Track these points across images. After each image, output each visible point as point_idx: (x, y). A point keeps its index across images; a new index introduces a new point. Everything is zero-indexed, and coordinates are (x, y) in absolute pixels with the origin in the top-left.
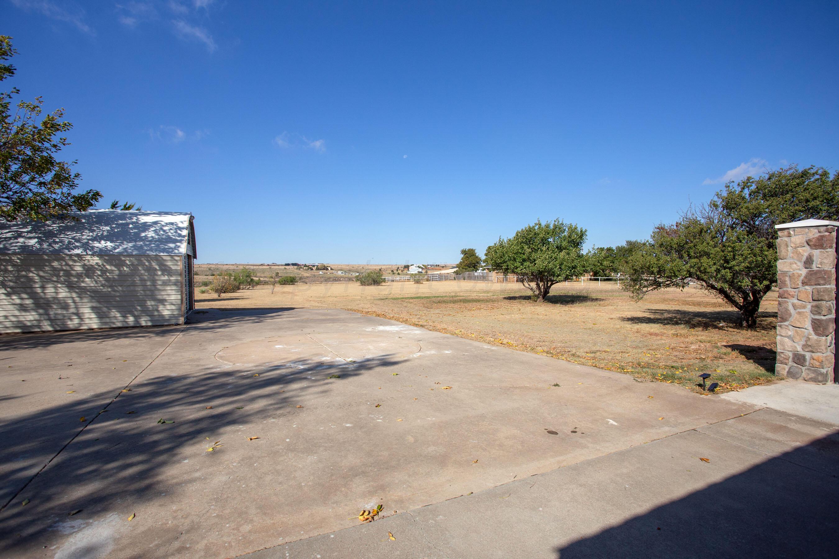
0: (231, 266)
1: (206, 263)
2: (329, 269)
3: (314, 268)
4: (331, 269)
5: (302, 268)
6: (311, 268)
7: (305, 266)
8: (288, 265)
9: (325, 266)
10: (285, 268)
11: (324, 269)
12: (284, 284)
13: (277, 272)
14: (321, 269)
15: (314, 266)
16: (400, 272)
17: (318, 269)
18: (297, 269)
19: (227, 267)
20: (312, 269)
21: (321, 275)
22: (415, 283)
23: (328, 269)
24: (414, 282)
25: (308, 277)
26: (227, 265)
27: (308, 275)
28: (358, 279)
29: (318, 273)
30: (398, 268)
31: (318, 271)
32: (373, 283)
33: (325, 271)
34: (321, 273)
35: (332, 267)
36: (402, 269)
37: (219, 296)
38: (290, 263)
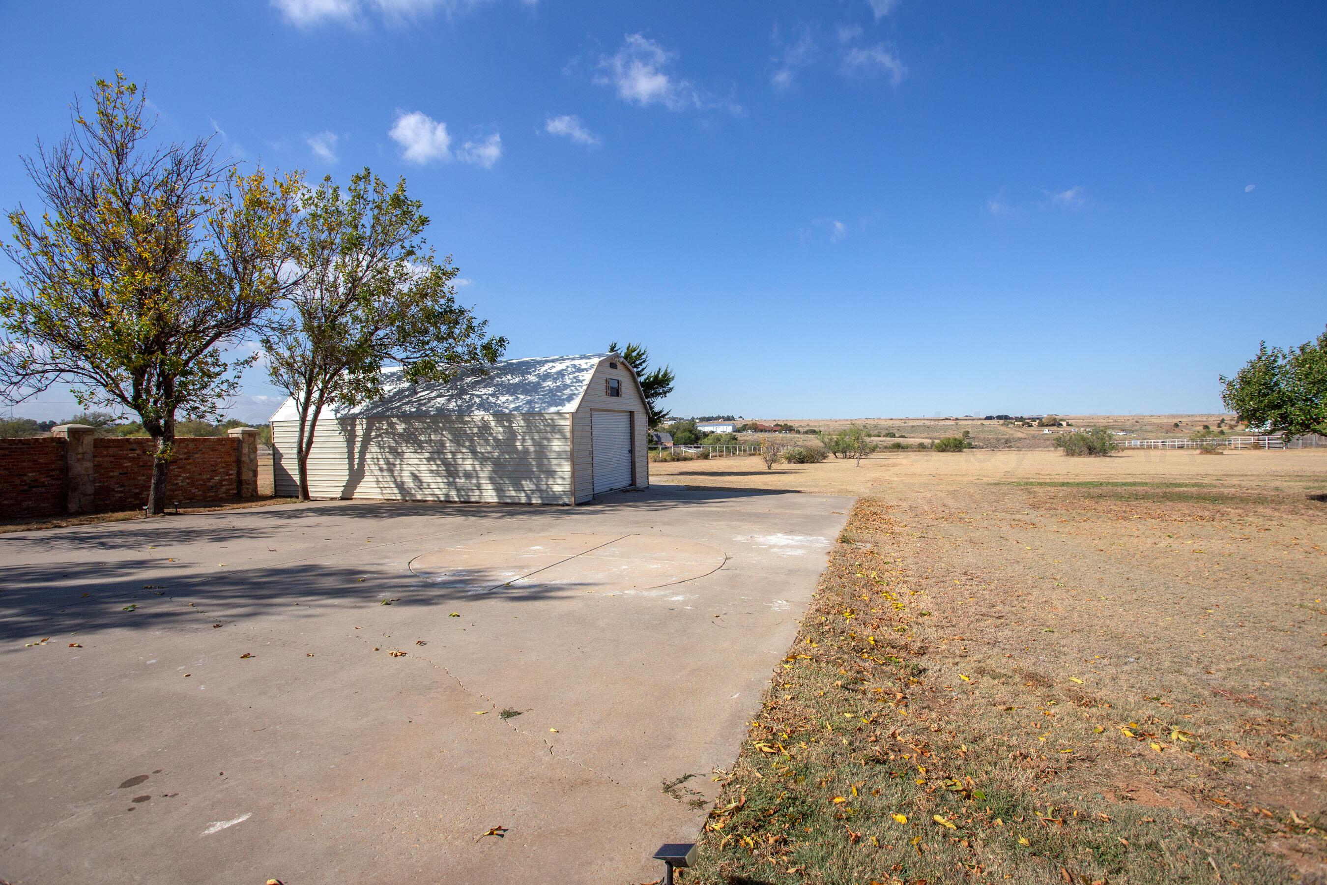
0: (898, 422)
1: (863, 418)
2: (1064, 424)
3: (1033, 423)
4: (1068, 425)
5: (1011, 423)
6: (1028, 423)
7: (1021, 419)
8: (989, 418)
9: (1055, 419)
10: (982, 424)
11: (1053, 425)
12: (943, 451)
13: (967, 429)
14: (1047, 425)
15: (1034, 419)
16: (1224, 428)
17: (1042, 425)
18: (1002, 425)
19: (891, 422)
20: (1031, 426)
21: (1046, 436)
22: (1201, 453)
23: (1061, 425)
24: (1198, 451)
25: (1020, 439)
26: (891, 419)
27: (1020, 435)
28: (1059, 443)
29: (1042, 433)
30: (1223, 421)
31: (1041, 429)
32: (1086, 451)
33: (1055, 428)
34: (1046, 431)
35: (1070, 422)
36: (1233, 423)
37: (769, 468)
38: (995, 415)
